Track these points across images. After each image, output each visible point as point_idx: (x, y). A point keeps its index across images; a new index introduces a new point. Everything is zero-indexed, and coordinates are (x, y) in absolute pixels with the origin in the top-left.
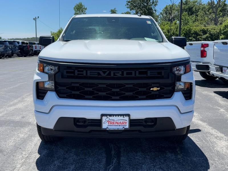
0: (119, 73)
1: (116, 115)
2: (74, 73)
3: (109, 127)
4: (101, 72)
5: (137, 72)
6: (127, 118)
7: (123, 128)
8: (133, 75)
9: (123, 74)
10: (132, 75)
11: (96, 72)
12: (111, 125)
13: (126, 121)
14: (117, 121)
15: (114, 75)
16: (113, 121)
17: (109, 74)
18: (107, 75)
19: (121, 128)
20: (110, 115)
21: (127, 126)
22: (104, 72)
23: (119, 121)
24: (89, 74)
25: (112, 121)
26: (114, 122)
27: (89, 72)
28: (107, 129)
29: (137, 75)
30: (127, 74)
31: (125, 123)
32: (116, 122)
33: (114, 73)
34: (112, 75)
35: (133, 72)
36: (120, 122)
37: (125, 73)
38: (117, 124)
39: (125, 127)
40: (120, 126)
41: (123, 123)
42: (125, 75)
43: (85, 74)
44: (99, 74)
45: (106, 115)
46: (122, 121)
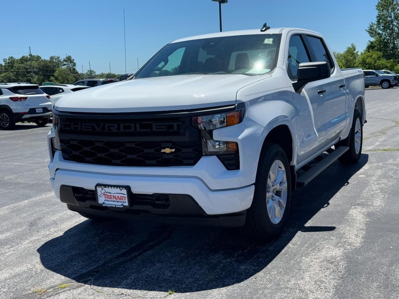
0: (114, 126)
1: (112, 186)
3: (106, 202)
5: (138, 125)
7: (122, 205)
8: (133, 129)
9: (119, 128)
10: (131, 129)
12: (108, 199)
13: (124, 196)
14: (115, 195)
15: (109, 129)
16: (110, 194)
19: (119, 204)
20: (105, 186)
21: (126, 204)
23: (117, 195)
24: (83, 129)
25: (108, 194)
26: (111, 196)
27: (83, 125)
28: (103, 205)
29: (138, 129)
30: (125, 128)
31: (124, 199)
32: (113, 196)
33: (109, 126)
35: (133, 125)
36: (118, 197)
37: (122, 126)
38: (114, 200)
39: (124, 204)
40: (118, 202)
41: (122, 198)
42: (122, 130)
44: (94, 128)
45: (100, 185)
46: (120, 195)
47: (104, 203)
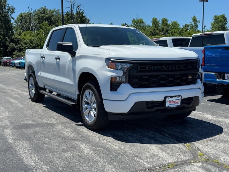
1: (174, 96)
2: (145, 68)
3: (170, 105)
4: (163, 67)
6: (180, 98)
7: (178, 105)
10: (180, 68)
11: (160, 67)
13: (179, 100)
14: (174, 101)
15: (171, 68)
17: (168, 68)
18: (167, 69)
19: (176, 105)
20: (171, 97)
22: (165, 67)
23: (175, 101)
24: (155, 69)
25: (171, 101)
27: (155, 67)
30: (178, 67)
33: (171, 67)
34: (170, 68)
38: (174, 103)
39: (179, 105)
41: (178, 102)
43: (153, 69)
44: (162, 68)
45: (168, 97)
46: (177, 100)
47: (169, 106)
